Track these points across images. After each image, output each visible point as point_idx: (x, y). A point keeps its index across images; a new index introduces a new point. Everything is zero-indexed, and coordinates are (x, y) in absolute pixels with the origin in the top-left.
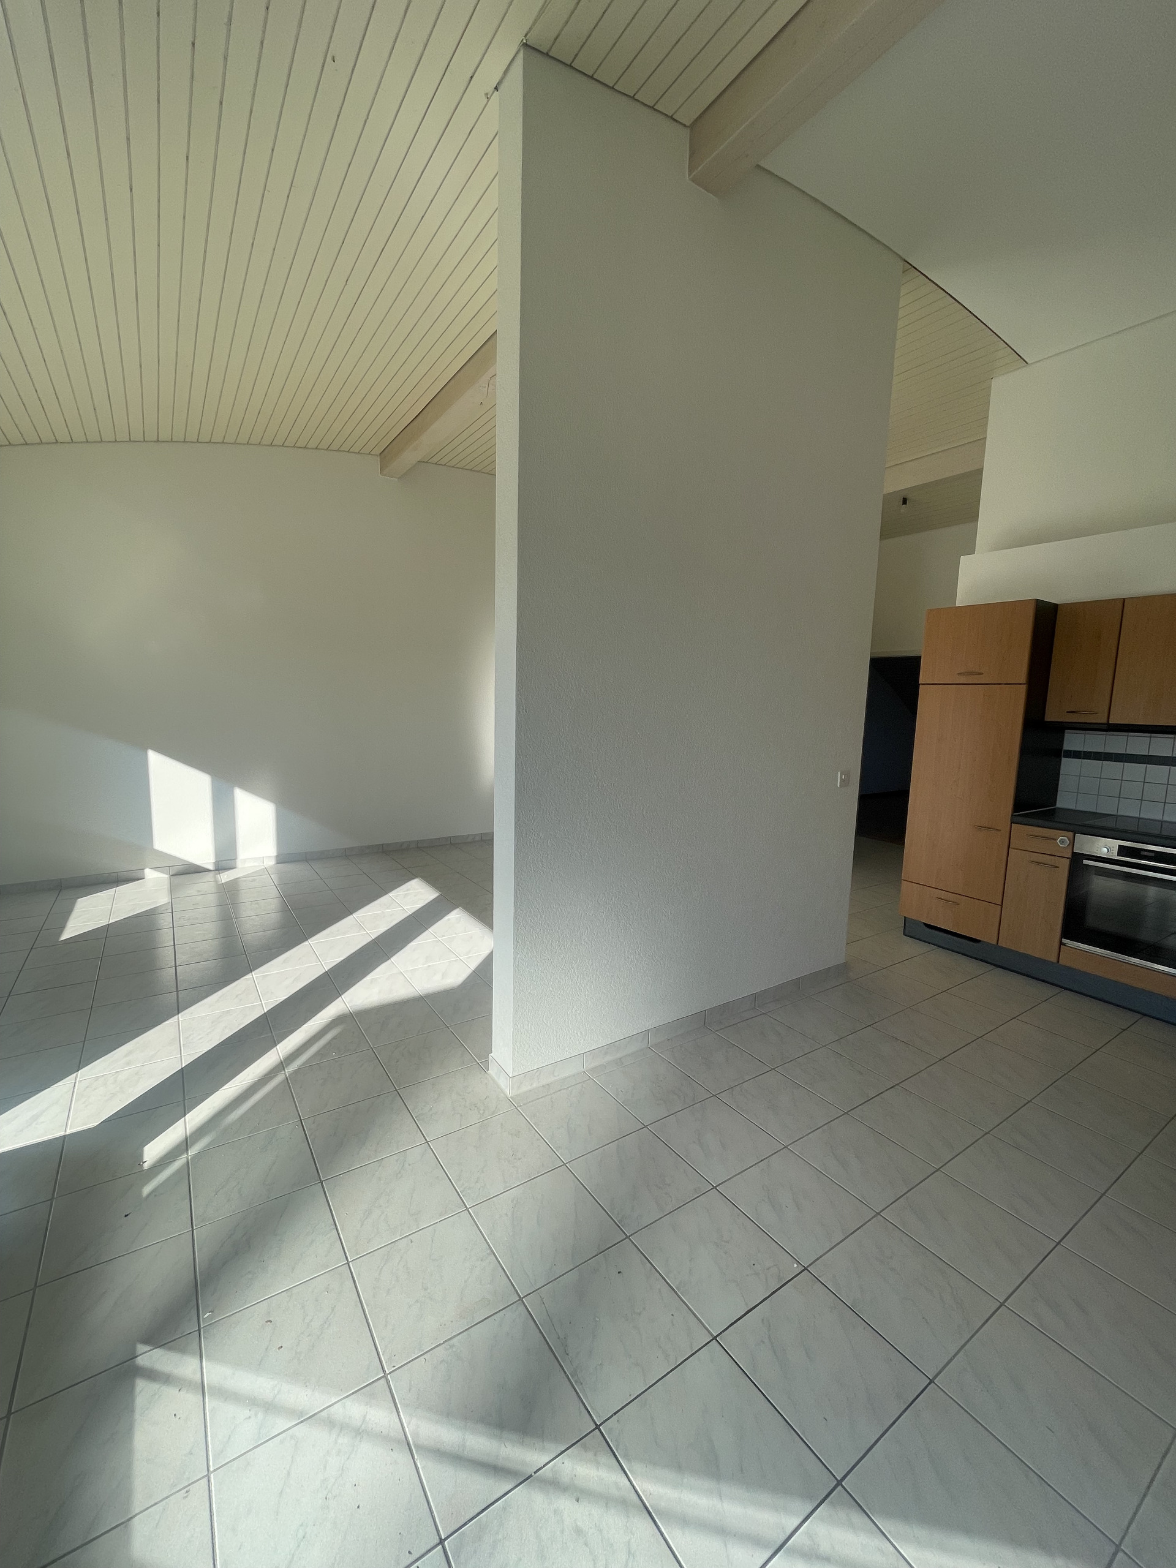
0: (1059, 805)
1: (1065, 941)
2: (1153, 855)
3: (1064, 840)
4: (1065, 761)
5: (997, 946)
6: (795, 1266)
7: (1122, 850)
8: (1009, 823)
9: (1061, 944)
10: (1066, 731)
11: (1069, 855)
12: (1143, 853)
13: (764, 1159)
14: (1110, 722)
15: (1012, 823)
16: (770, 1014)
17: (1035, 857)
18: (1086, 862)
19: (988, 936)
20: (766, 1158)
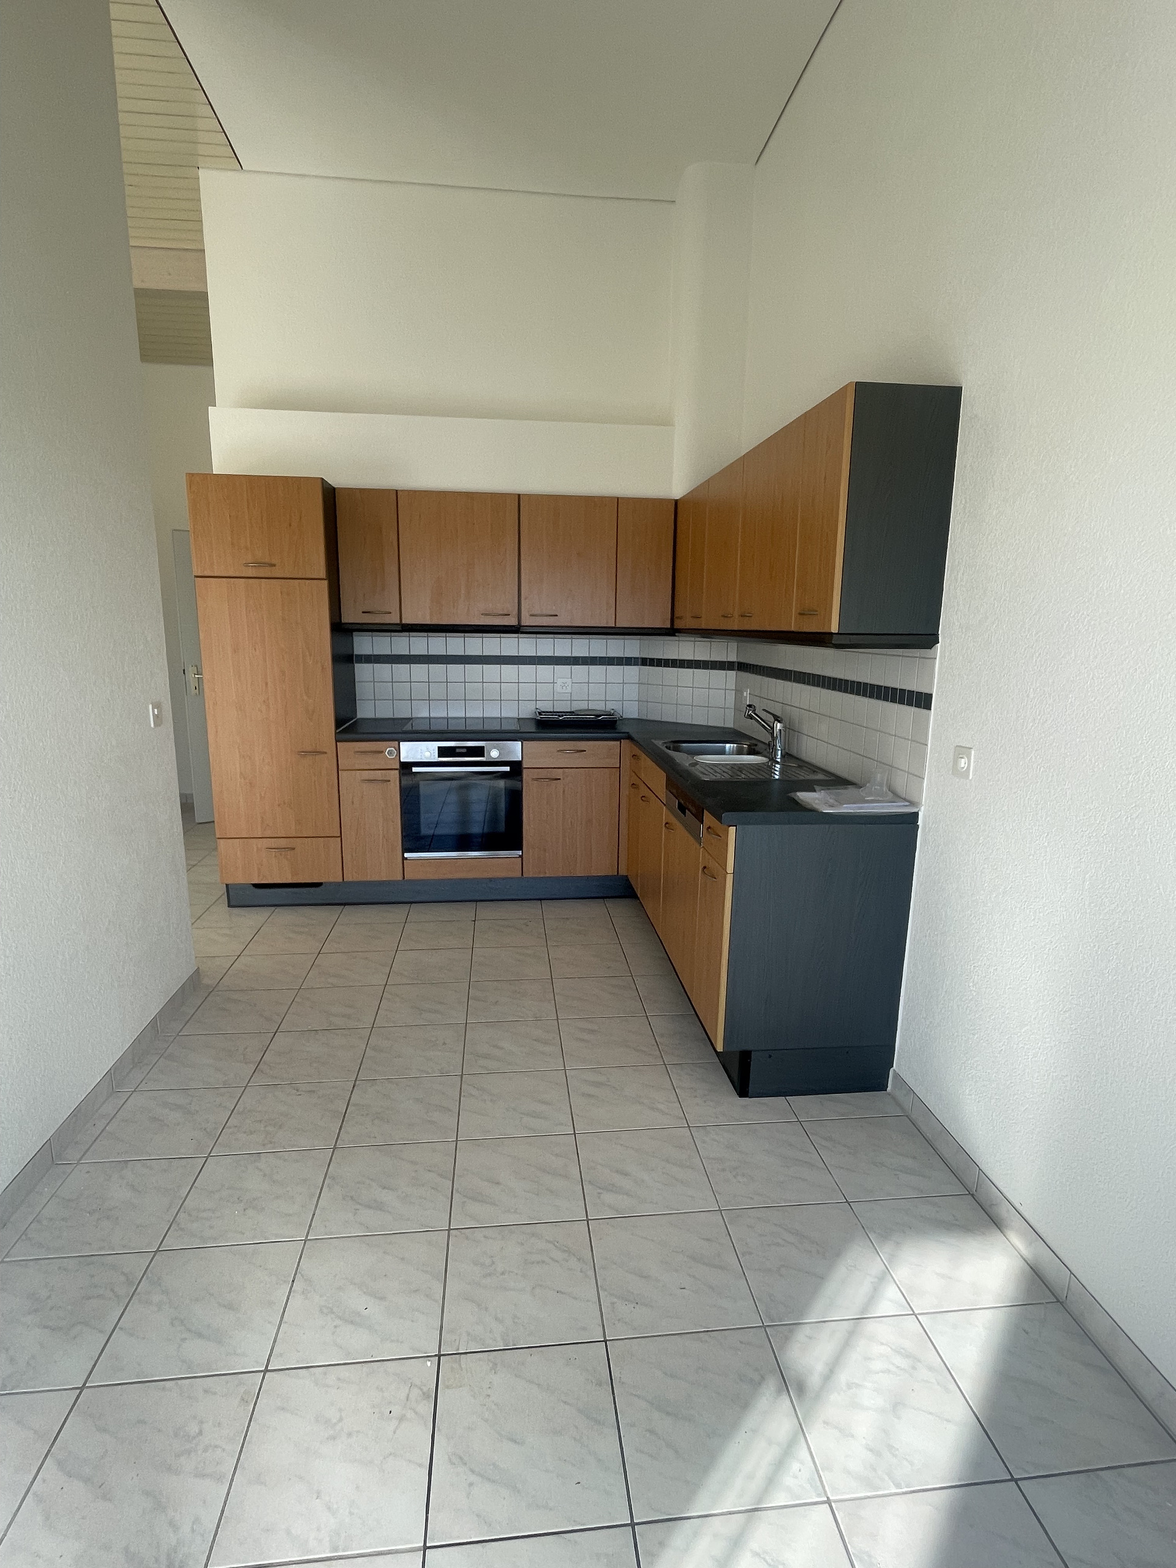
0: (360, 715)
1: (406, 855)
2: (464, 750)
3: (392, 750)
4: (358, 667)
5: (344, 883)
6: (429, 1364)
7: (442, 752)
8: (334, 742)
9: (404, 859)
10: (354, 633)
11: (398, 766)
12: (458, 750)
13: (294, 1278)
14: (403, 622)
15: (337, 741)
16: (142, 1087)
17: (366, 775)
18: (415, 769)
19: (330, 875)
20: (295, 1274)
